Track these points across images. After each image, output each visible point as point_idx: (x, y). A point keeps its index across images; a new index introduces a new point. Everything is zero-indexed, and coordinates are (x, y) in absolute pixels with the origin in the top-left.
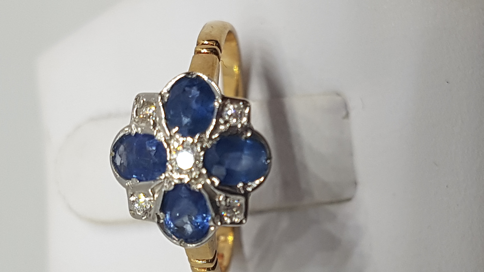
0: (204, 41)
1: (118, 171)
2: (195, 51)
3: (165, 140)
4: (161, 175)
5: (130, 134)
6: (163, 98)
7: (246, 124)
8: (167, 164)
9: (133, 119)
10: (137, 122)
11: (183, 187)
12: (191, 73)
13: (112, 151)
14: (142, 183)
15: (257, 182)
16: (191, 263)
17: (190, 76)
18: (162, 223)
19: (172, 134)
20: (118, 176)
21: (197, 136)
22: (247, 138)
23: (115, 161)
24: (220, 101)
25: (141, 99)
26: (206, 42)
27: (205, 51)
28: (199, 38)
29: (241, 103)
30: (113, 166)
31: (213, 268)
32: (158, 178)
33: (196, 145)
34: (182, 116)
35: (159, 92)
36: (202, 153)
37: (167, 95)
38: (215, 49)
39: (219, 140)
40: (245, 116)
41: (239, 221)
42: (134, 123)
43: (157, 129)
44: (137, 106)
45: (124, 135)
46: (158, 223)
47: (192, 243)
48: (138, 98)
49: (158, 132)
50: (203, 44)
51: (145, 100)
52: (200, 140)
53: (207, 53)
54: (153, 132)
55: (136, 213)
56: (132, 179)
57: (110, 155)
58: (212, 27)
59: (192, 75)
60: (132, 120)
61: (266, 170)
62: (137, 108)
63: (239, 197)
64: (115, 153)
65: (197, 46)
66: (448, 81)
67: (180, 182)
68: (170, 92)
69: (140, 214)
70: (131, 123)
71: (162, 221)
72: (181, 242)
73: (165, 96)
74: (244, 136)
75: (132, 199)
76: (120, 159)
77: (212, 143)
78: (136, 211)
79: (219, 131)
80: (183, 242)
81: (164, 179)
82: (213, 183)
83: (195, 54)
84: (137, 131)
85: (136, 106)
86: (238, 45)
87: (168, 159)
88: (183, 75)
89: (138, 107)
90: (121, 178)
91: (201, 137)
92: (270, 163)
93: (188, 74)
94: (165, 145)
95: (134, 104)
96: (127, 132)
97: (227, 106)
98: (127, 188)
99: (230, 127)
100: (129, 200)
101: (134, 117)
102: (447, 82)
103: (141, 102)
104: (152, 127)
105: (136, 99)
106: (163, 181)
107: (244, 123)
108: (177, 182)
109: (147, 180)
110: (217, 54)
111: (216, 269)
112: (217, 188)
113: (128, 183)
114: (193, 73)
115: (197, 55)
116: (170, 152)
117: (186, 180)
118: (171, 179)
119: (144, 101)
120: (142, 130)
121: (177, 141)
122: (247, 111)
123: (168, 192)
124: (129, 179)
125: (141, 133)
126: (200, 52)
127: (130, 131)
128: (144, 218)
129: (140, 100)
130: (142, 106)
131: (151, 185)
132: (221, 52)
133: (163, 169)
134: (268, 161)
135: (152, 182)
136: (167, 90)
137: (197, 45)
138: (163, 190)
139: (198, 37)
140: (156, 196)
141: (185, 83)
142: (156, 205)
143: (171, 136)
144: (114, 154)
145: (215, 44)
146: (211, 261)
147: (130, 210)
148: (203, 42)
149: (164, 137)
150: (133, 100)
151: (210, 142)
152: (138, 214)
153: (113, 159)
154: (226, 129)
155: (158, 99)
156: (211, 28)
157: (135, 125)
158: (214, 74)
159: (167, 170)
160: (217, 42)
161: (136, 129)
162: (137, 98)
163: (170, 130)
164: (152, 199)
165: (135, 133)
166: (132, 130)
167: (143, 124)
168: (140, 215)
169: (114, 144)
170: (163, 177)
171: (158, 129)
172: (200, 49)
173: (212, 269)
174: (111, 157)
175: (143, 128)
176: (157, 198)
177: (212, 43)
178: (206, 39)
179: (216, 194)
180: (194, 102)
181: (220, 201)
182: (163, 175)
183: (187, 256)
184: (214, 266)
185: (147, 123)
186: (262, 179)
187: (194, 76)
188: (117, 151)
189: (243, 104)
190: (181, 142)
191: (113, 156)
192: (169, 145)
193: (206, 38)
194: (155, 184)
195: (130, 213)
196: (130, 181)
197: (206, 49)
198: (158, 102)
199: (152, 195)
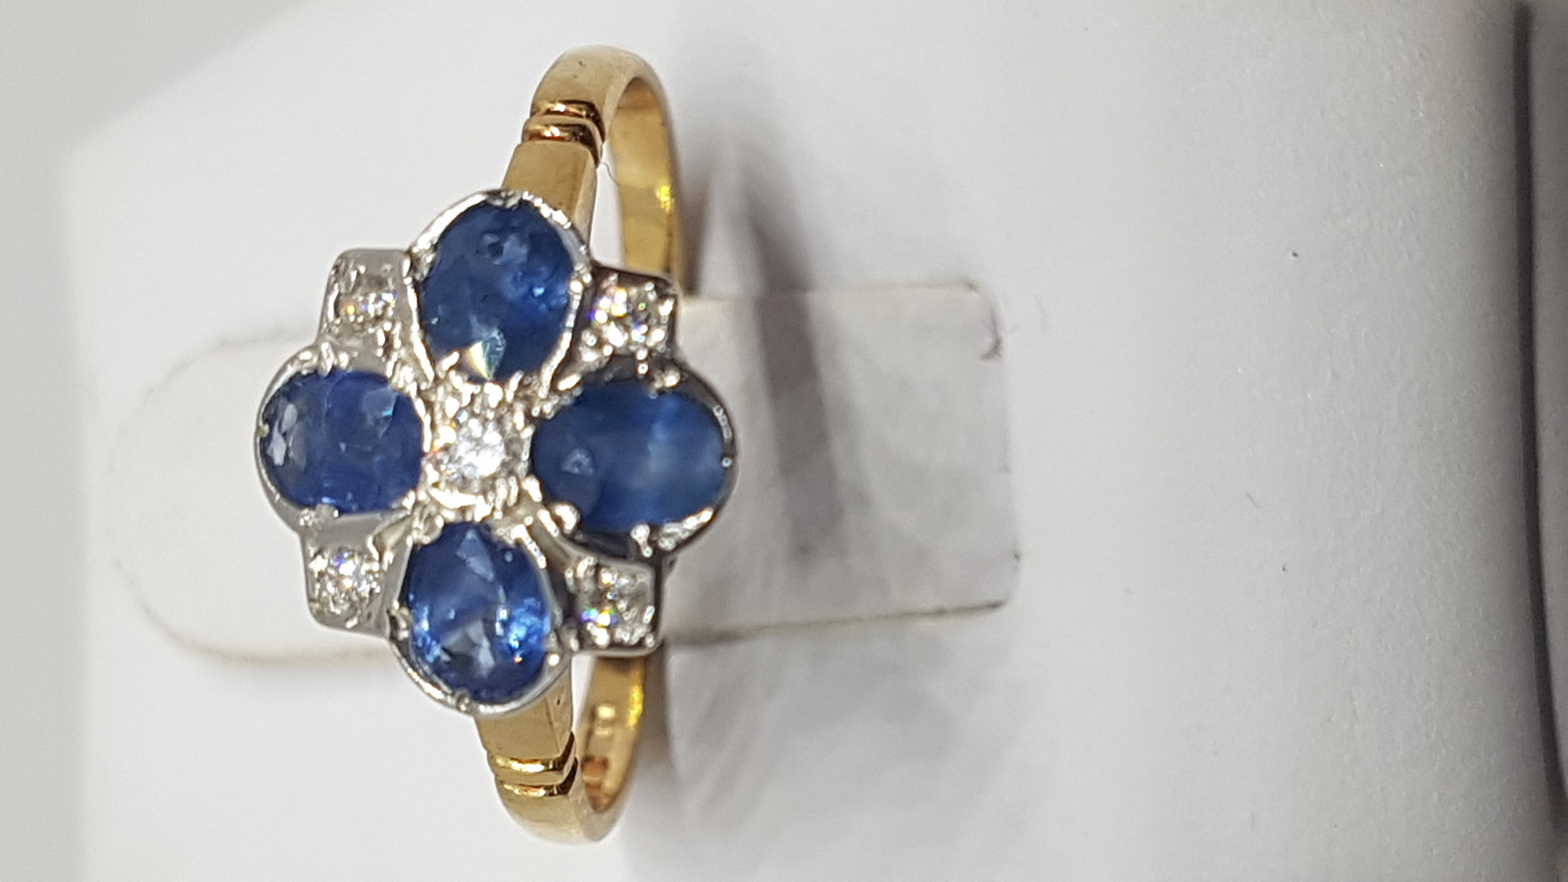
0: (553, 102)
1: (276, 482)
2: (525, 132)
3: (419, 391)
4: (404, 495)
5: (315, 373)
6: (415, 263)
7: (660, 348)
8: (424, 462)
9: (325, 325)
10: (338, 337)
11: (470, 535)
12: (503, 194)
13: (261, 423)
14: (346, 519)
15: (691, 523)
16: (496, 768)
17: (498, 203)
18: (406, 641)
19: (441, 375)
20: (278, 497)
21: (514, 381)
22: (662, 392)
23: (269, 452)
24: (588, 279)
25: (351, 266)
26: (561, 107)
27: (556, 132)
28: (540, 93)
29: (649, 286)
30: (261, 466)
31: (564, 789)
32: (394, 505)
33: (511, 408)
34: (474, 320)
35: (405, 247)
36: (528, 432)
37: (429, 259)
38: (583, 128)
39: (582, 395)
40: (659, 324)
41: (635, 640)
42: (329, 337)
43: (394, 357)
44: (339, 287)
45: (298, 373)
46: (393, 638)
47: (492, 702)
48: (343, 265)
49: (398, 366)
50: (549, 112)
51: (362, 269)
52: (525, 395)
53: (560, 139)
54: (384, 365)
55: (329, 608)
56: (319, 506)
57: (256, 433)
58: (580, 63)
59: (507, 198)
60: (322, 331)
61: (718, 488)
62: (339, 295)
63: (635, 568)
64: (271, 429)
65: (534, 118)
66: (1297, 252)
67: (460, 519)
68: (440, 247)
69: (338, 612)
70: (320, 337)
71: (404, 634)
72: (460, 700)
73: (422, 259)
74: (657, 385)
75: (319, 564)
76: (284, 446)
77: (559, 401)
78: (327, 604)
79: (582, 369)
80: (467, 701)
81: (414, 507)
82: (559, 521)
83: (523, 140)
84: (336, 363)
85: (336, 286)
86: (666, 123)
87: (426, 448)
88: (478, 199)
89: (343, 291)
90: (285, 504)
91: (526, 382)
92: (732, 467)
93: (494, 194)
94: (419, 406)
95: (329, 280)
96: (306, 365)
97: (608, 291)
98: (304, 534)
99: (613, 355)
100: (308, 572)
101: (327, 320)
102: (1295, 255)
103: (349, 278)
104: (380, 352)
105: (336, 267)
106: (409, 513)
107: (656, 345)
108: (451, 517)
109: (362, 509)
110: (588, 141)
111: (571, 792)
112: (570, 538)
113: (307, 518)
114: (510, 194)
115: (529, 143)
116: (433, 426)
117: (480, 511)
118: (433, 509)
119: (358, 274)
120: (352, 360)
121: (456, 394)
122: (665, 309)
123: (425, 547)
124: (312, 506)
125: (348, 367)
126: (539, 136)
127: (315, 360)
128: (350, 624)
129: (349, 271)
130: (354, 289)
131: (373, 525)
132: (603, 139)
133: (411, 476)
134: (726, 463)
135: (377, 516)
136: (431, 241)
137: (532, 114)
138: (409, 542)
139: (538, 90)
140: (389, 557)
141: (484, 220)
142: (387, 586)
143: (436, 378)
144: (266, 428)
145: (584, 113)
146: (557, 767)
147: (311, 600)
148: (549, 106)
149: (416, 380)
150: (328, 270)
151: (555, 400)
152: (334, 613)
153: (264, 444)
154: (600, 362)
155: (400, 267)
156: (578, 65)
157: (331, 343)
158: (576, 201)
159: (422, 479)
160: (591, 107)
161: (332, 356)
162: (340, 265)
163: (434, 362)
164: (376, 567)
165: (329, 369)
166: (320, 358)
167: (354, 343)
168: (338, 616)
169: (267, 401)
170: (408, 502)
171: (399, 359)
172: (538, 127)
173: (559, 793)
174: (258, 440)
175: (356, 354)
176: (390, 566)
177: (578, 112)
178: (560, 98)
179: (567, 556)
180: (509, 279)
181: (576, 579)
182: (412, 495)
183: (485, 747)
184: (565, 782)
185: (365, 339)
186: (706, 515)
187: (513, 202)
188: (277, 424)
189: (656, 288)
190: (466, 400)
191: (265, 435)
192: (429, 406)
193: (558, 96)
194: (387, 523)
195: (311, 609)
196: (313, 514)
197: (557, 125)
198: (402, 278)
199: (376, 555)
